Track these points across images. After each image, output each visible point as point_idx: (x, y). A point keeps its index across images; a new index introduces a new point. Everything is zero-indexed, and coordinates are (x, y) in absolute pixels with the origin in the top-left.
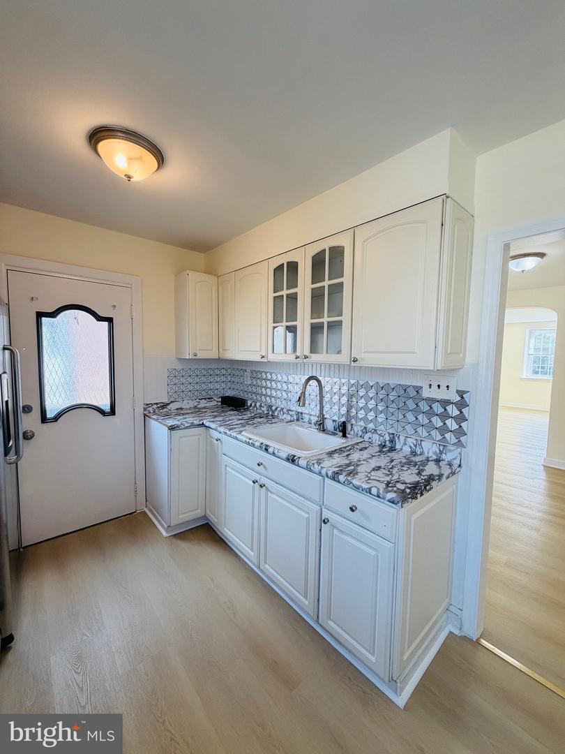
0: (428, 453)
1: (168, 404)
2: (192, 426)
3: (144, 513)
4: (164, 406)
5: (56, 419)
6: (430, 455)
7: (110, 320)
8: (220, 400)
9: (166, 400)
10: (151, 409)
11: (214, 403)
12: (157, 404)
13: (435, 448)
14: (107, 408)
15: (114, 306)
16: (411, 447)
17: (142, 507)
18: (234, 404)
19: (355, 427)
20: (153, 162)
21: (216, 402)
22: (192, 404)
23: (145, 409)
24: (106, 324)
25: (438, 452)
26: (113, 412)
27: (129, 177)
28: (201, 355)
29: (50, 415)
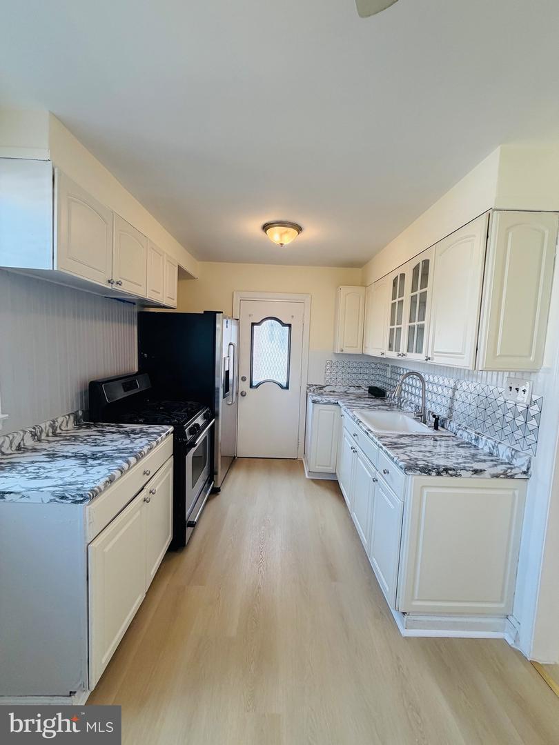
0: (502, 456)
1: (324, 387)
2: (329, 403)
3: (302, 461)
4: (322, 388)
5: (257, 387)
6: (504, 458)
7: (290, 326)
8: (368, 389)
9: (323, 384)
10: (311, 389)
11: (362, 391)
12: (316, 385)
13: (508, 452)
14: (285, 385)
15: (293, 316)
16: (490, 448)
17: (301, 457)
18: (377, 393)
19: (452, 423)
20: (295, 232)
21: (364, 390)
22: (343, 389)
23: (308, 389)
24: (288, 328)
25: (510, 456)
26: (287, 387)
27: (282, 244)
28: (347, 351)
29: (254, 384)
